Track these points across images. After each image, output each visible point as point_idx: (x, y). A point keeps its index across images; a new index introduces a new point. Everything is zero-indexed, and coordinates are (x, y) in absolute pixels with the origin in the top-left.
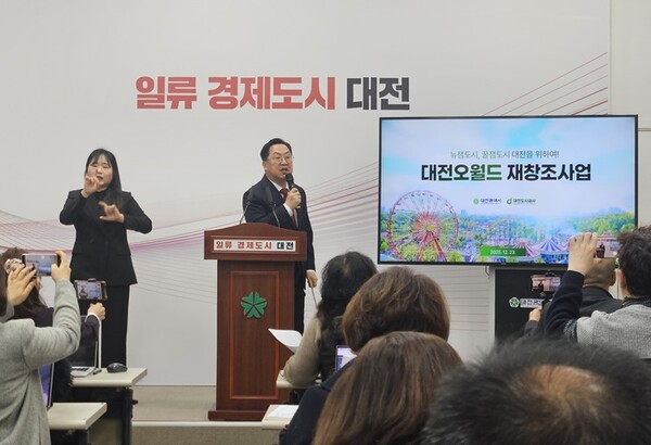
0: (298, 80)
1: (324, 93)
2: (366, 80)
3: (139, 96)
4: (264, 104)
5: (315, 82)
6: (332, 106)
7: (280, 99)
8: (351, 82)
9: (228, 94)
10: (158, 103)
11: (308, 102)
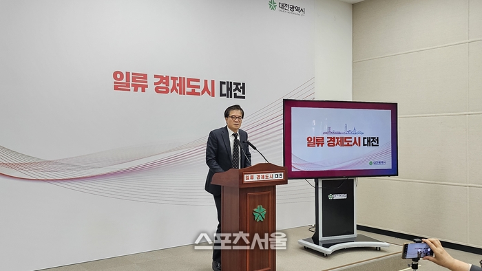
0: (198, 80)
1: (210, 88)
2: (228, 82)
3: (115, 83)
4: (182, 92)
5: (206, 81)
6: (213, 95)
7: (190, 90)
8: (222, 83)
9: (165, 85)
10: (126, 87)
11: (203, 92)
